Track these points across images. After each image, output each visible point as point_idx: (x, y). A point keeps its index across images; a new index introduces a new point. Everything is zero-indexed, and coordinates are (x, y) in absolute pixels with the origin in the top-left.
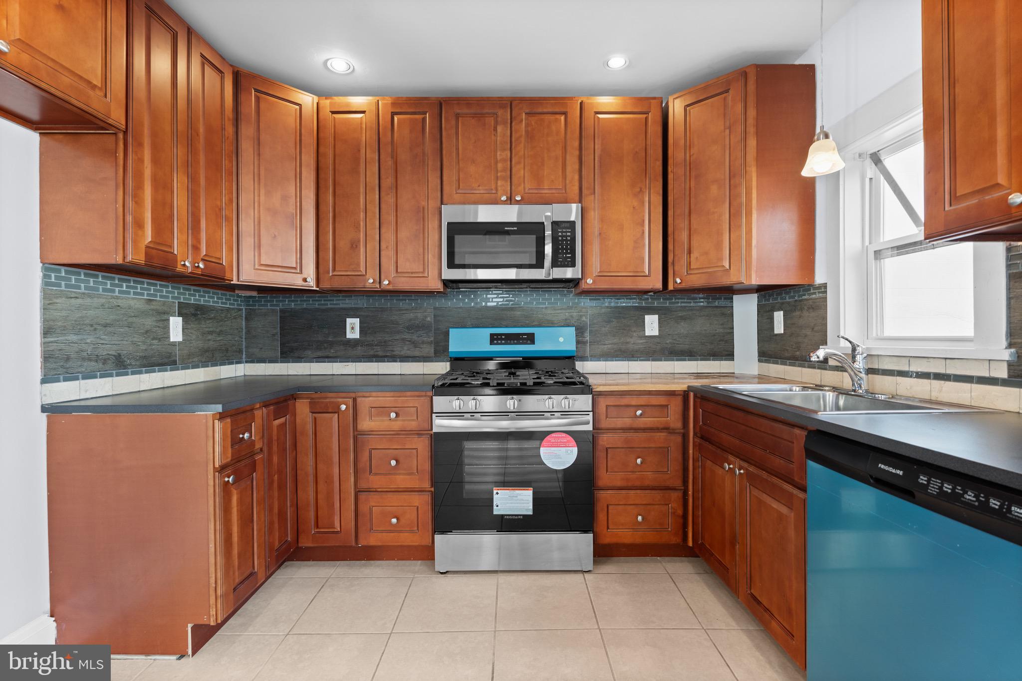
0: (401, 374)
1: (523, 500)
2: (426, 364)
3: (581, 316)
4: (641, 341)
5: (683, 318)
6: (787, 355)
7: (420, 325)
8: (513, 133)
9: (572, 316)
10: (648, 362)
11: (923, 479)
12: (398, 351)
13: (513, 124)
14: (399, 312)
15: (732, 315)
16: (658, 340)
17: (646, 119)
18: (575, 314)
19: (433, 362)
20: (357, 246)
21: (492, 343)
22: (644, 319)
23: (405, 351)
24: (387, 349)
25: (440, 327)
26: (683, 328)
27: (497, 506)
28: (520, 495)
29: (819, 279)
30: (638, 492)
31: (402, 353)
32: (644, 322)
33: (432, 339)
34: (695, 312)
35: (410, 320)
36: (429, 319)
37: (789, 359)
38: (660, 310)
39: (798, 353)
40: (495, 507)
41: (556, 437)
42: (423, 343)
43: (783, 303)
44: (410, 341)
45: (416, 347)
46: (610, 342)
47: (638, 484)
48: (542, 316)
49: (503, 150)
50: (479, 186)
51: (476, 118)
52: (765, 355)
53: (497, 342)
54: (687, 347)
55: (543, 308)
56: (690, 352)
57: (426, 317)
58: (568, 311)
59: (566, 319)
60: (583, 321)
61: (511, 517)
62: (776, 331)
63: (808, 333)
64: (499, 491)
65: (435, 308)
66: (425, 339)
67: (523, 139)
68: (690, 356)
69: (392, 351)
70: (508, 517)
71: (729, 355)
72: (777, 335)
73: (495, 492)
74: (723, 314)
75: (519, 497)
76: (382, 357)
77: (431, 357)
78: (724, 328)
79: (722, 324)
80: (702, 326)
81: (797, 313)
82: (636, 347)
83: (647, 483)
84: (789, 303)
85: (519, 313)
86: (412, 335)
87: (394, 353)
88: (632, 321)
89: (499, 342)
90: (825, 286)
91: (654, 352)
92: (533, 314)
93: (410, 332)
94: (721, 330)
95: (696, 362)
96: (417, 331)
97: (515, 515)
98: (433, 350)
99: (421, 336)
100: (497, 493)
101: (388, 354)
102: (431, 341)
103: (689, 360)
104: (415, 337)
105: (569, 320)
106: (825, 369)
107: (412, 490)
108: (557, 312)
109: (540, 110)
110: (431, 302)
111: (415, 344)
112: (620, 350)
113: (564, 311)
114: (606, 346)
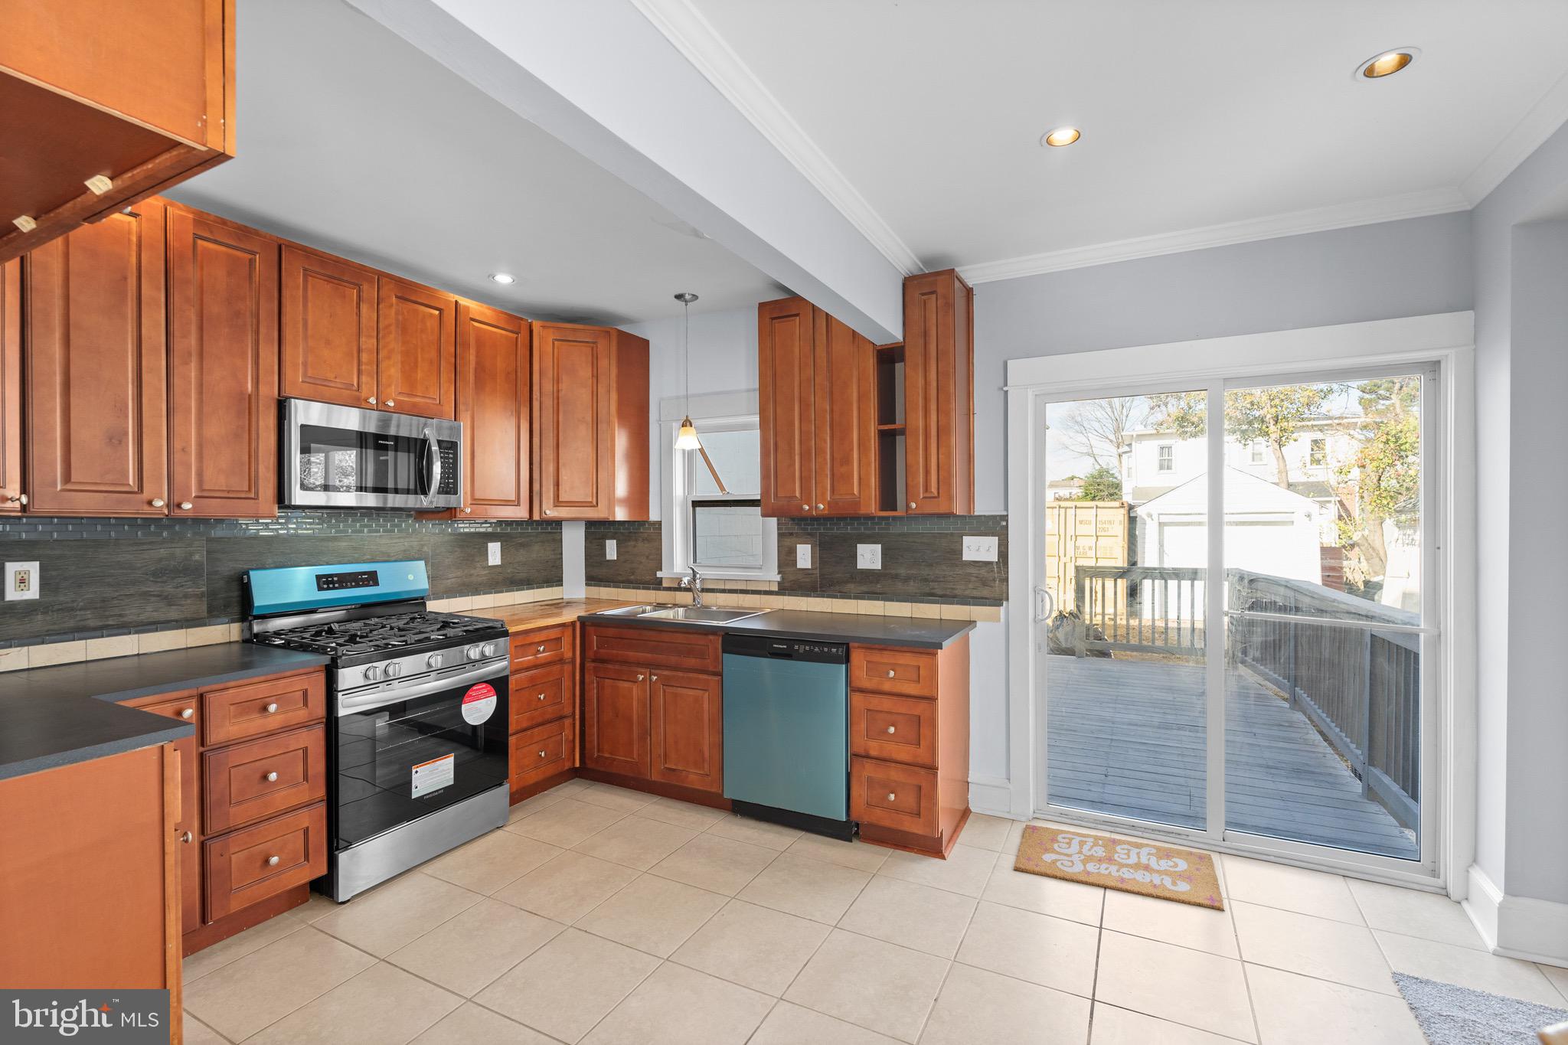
0: (138, 655)
1: (444, 770)
2: (190, 630)
3: (423, 545)
4: (485, 572)
5: (522, 545)
6: (620, 578)
7: (180, 568)
8: (381, 319)
9: (412, 547)
10: (491, 595)
11: (796, 647)
12: (131, 614)
13: (381, 306)
14: (135, 548)
15: (561, 541)
16: (500, 570)
17: (517, 338)
18: (416, 543)
19: (205, 625)
20: (120, 442)
21: (320, 589)
22: (487, 547)
23: (149, 613)
24: (107, 613)
25: (219, 569)
26: (522, 555)
27: (416, 788)
28: (440, 765)
29: (654, 516)
30: (540, 728)
31: (142, 617)
32: (487, 550)
33: (204, 589)
34: (532, 538)
35: (160, 560)
36: (197, 557)
37: (623, 582)
38: (502, 537)
39: (632, 577)
40: (414, 790)
41: (477, 690)
42: (186, 596)
43: (616, 533)
44: (158, 596)
45: (170, 605)
46: (454, 575)
47: (540, 720)
48: (376, 547)
49: (370, 337)
50: (336, 377)
51: (331, 284)
52: (592, 579)
53: (328, 586)
54: (525, 575)
55: (376, 536)
56: (528, 580)
57: (191, 554)
58: (407, 540)
59: (405, 551)
60: (425, 552)
61: (431, 796)
62: (608, 557)
63: (643, 561)
64: (418, 769)
65: (210, 540)
66: (190, 590)
67: (393, 328)
68: (528, 585)
69: (120, 615)
70: (427, 797)
71: (559, 582)
72: (608, 561)
73: (414, 771)
74: (554, 540)
75: (440, 769)
76: (95, 629)
77: (202, 618)
78: (554, 554)
79: (554, 550)
80: (538, 552)
81: (632, 543)
82: (480, 579)
83: (548, 717)
84: (622, 533)
85: (344, 544)
86: (163, 584)
87: (125, 619)
88: (475, 550)
89: (331, 586)
90: (660, 523)
91: (497, 583)
92: (364, 545)
93: (159, 580)
94: (553, 556)
95: (532, 591)
96: (173, 578)
97: (435, 792)
98: (205, 607)
99: (183, 586)
100: (417, 772)
101: (111, 623)
102: (203, 593)
103: (527, 589)
104: (169, 589)
105: (409, 550)
106: (659, 589)
107: (293, 808)
108: (395, 541)
109: (413, 298)
110: (201, 529)
111: (169, 600)
112: (464, 584)
113: (402, 540)
114: (449, 581)
